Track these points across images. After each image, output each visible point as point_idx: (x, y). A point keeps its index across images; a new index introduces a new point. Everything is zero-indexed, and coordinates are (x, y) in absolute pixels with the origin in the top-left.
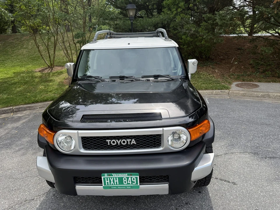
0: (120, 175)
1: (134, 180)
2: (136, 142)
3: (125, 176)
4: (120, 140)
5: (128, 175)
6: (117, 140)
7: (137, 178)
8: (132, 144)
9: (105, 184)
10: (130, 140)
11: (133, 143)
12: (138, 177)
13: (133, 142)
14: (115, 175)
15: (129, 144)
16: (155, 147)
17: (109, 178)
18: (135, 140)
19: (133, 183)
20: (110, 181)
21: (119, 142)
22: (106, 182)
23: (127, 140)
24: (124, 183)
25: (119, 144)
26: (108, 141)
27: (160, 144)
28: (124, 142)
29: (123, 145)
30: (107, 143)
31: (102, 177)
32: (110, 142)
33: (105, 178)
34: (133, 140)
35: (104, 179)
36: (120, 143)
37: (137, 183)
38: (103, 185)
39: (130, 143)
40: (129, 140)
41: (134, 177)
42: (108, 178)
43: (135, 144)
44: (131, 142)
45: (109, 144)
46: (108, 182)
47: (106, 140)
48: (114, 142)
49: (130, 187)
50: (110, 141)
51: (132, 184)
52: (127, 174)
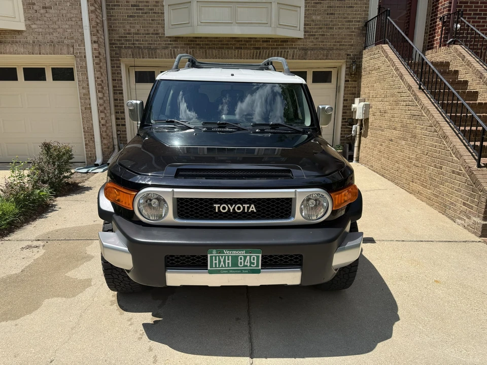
0: (235, 253)
1: (254, 260)
2: (256, 209)
3: (241, 253)
4: (234, 205)
5: (246, 253)
6: (229, 205)
7: (258, 257)
8: (250, 211)
9: (211, 266)
10: (248, 205)
11: (252, 210)
12: (260, 255)
13: (252, 208)
14: (227, 252)
15: (246, 211)
16: (282, 217)
17: (219, 256)
18: (255, 206)
19: (252, 265)
20: (220, 262)
21: (231, 209)
22: (214, 262)
23: (244, 205)
24: (239, 265)
25: (231, 211)
26: (217, 206)
27: (290, 213)
28: (239, 208)
29: (236, 213)
30: (215, 209)
31: (209, 255)
32: (219, 207)
33: (213, 256)
34: (253, 206)
35: (211, 257)
36: (234, 209)
37: (257, 266)
38: (209, 268)
39: (248, 210)
40: (246, 206)
41: (254, 255)
42: (217, 257)
43: (255, 211)
44: (248, 208)
45: (217, 211)
46: (216, 263)
47: (213, 204)
48: (224, 208)
49: (247, 271)
50: (219, 205)
51: (250, 266)
52: (244, 251)
